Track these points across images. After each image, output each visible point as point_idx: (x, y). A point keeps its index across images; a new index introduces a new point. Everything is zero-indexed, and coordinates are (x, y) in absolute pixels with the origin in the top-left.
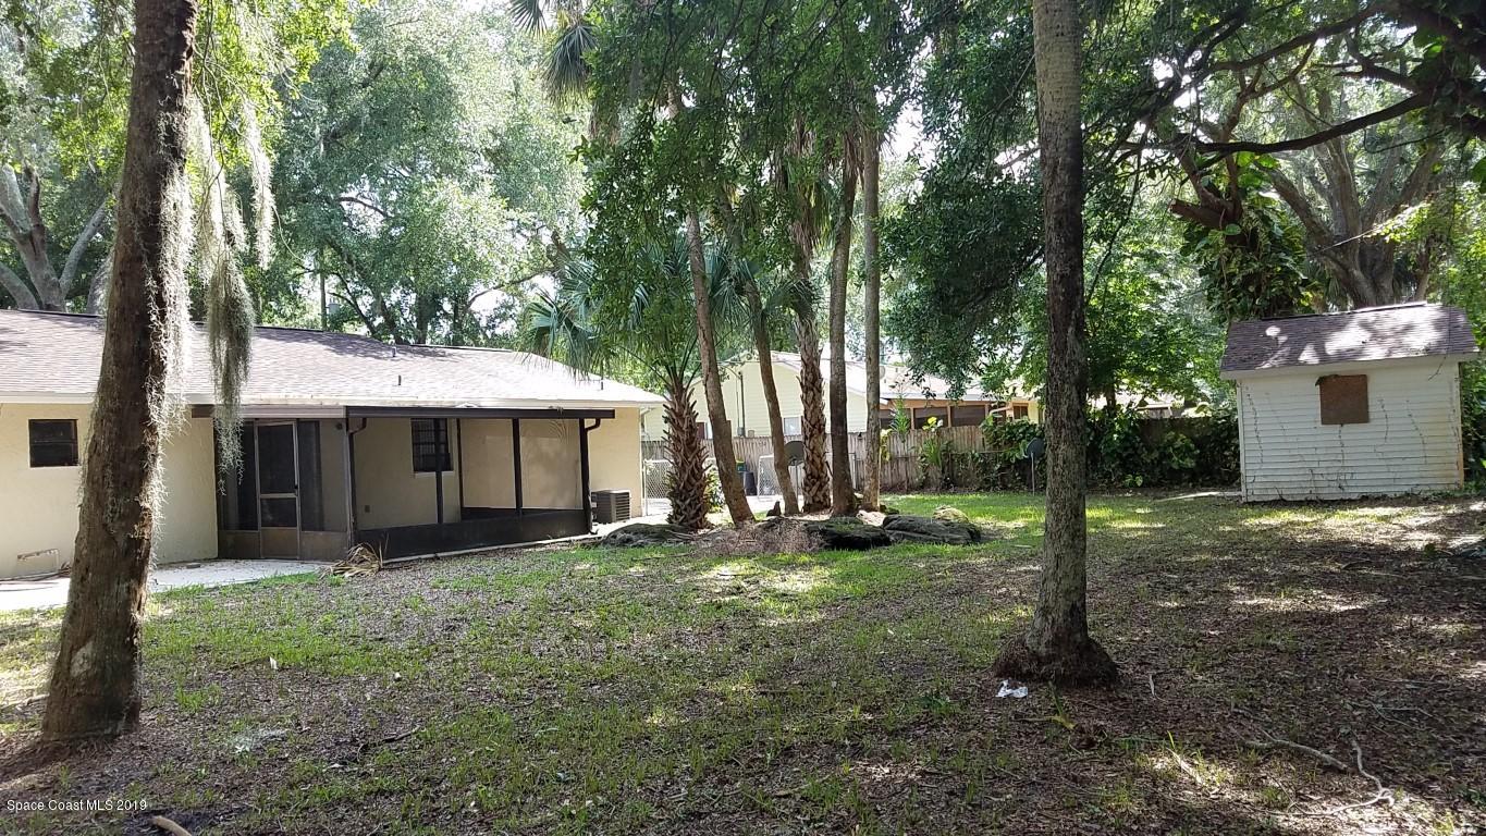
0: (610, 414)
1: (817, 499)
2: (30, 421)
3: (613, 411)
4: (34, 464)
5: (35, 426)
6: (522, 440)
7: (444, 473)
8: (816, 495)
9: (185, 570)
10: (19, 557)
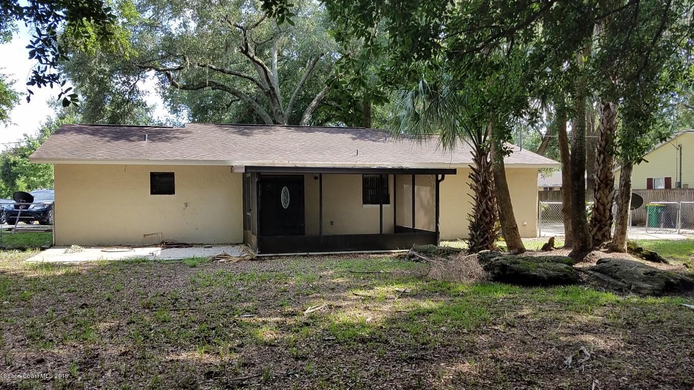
0: (453, 171)
1: (597, 238)
2: (151, 173)
3: (456, 169)
4: (152, 193)
5: (153, 175)
6: (416, 186)
7: (383, 205)
8: (596, 234)
9: (203, 249)
10: (145, 235)
